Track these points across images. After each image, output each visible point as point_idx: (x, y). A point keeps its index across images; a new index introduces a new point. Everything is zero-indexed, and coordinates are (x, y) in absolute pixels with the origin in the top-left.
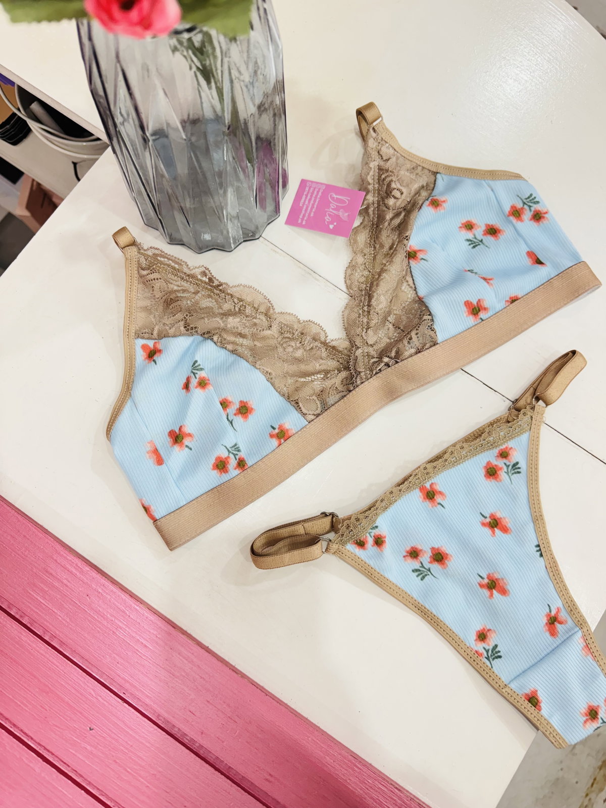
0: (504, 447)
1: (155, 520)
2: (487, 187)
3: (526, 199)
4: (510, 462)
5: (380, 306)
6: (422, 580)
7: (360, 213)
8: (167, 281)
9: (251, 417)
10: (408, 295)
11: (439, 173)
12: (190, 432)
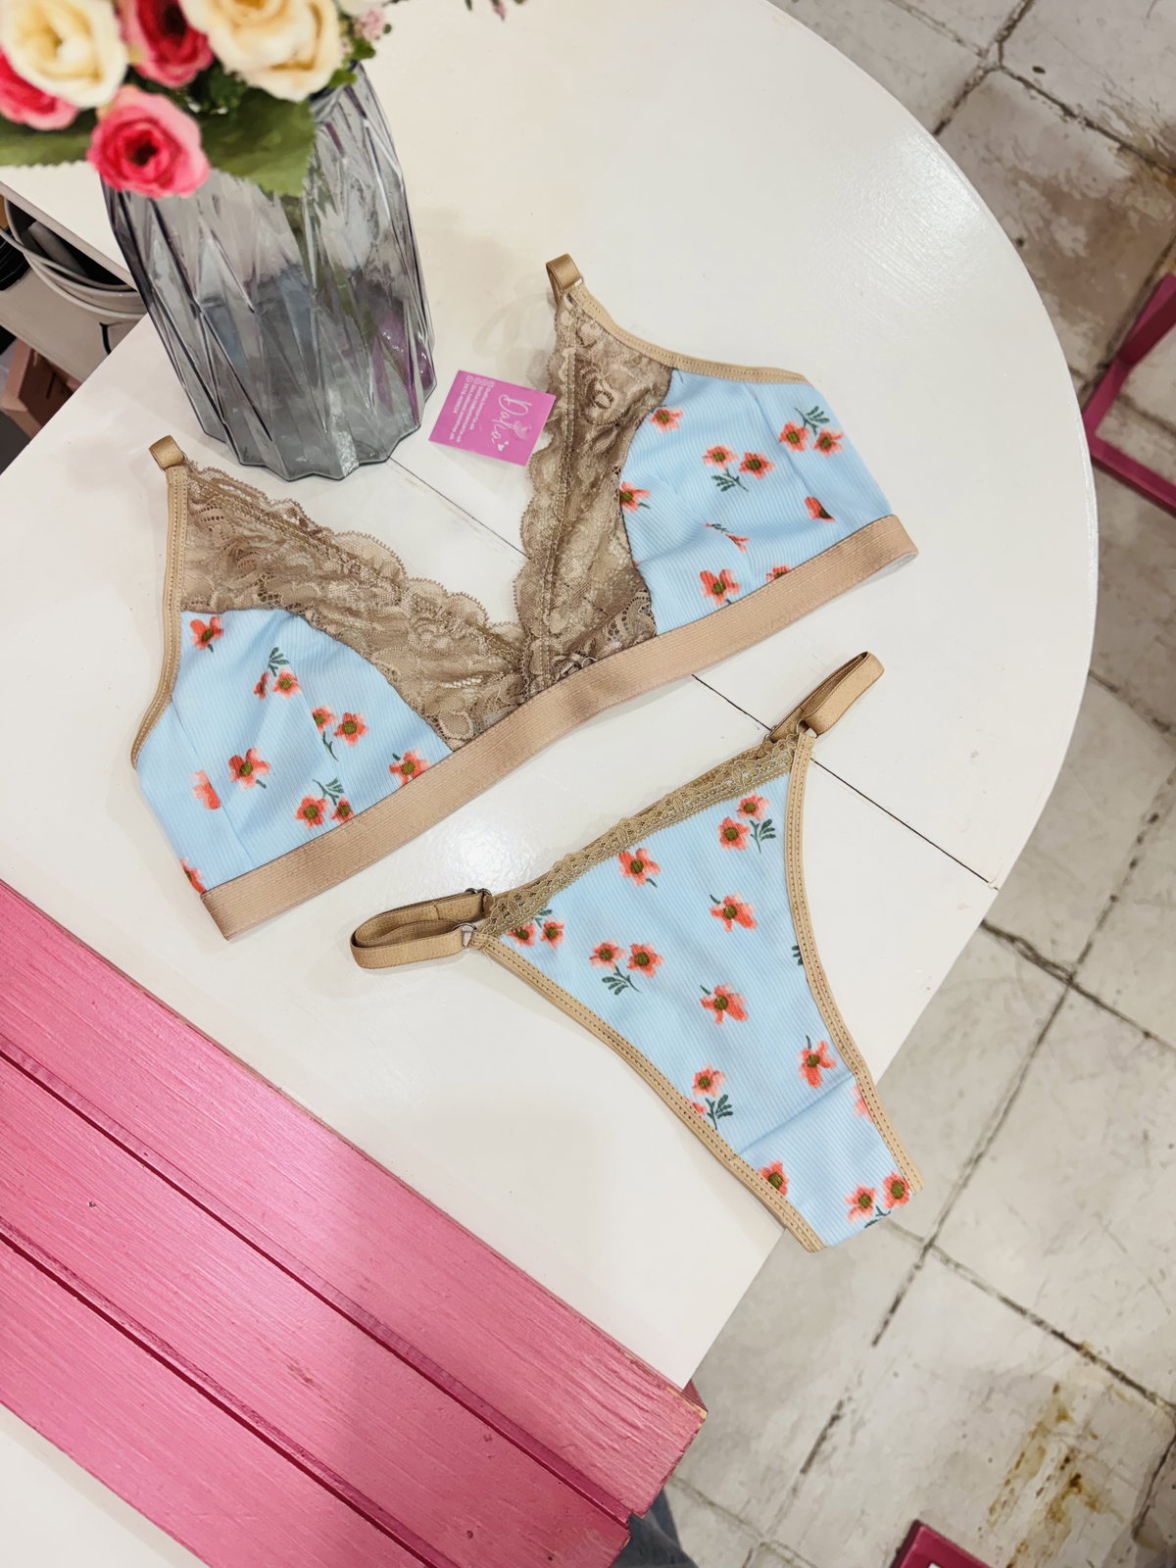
0: (749, 795)
1: (203, 892)
2: (748, 394)
3: (809, 414)
4: (759, 819)
5: (573, 575)
6: (616, 993)
7: (548, 427)
8: (234, 522)
9: (360, 739)
10: (617, 557)
11: (677, 369)
12: (264, 760)
